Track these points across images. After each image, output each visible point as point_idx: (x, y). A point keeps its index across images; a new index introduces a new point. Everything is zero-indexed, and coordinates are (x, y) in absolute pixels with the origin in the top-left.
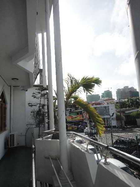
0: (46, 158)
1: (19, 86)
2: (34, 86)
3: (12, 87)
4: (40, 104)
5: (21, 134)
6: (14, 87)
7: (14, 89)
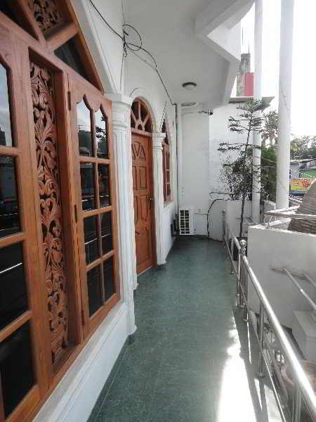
0: (274, 270)
1: (194, 104)
2: (230, 102)
3: (179, 106)
4: (247, 145)
5: (199, 210)
6: (183, 105)
7: (183, 110)
